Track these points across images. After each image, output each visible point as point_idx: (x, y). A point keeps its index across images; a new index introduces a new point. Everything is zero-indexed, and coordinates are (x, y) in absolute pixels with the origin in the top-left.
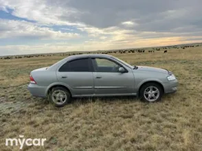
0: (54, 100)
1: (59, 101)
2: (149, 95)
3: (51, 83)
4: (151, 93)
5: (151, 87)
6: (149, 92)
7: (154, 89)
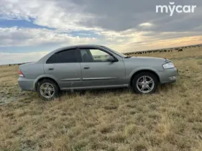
0: (42, 93)
1: (47, 95)
2: (143, 86)
3: (38, 75)
4: (145, 84)
5: (144, 77)
6: (143, 82)
7: (148, 80)
